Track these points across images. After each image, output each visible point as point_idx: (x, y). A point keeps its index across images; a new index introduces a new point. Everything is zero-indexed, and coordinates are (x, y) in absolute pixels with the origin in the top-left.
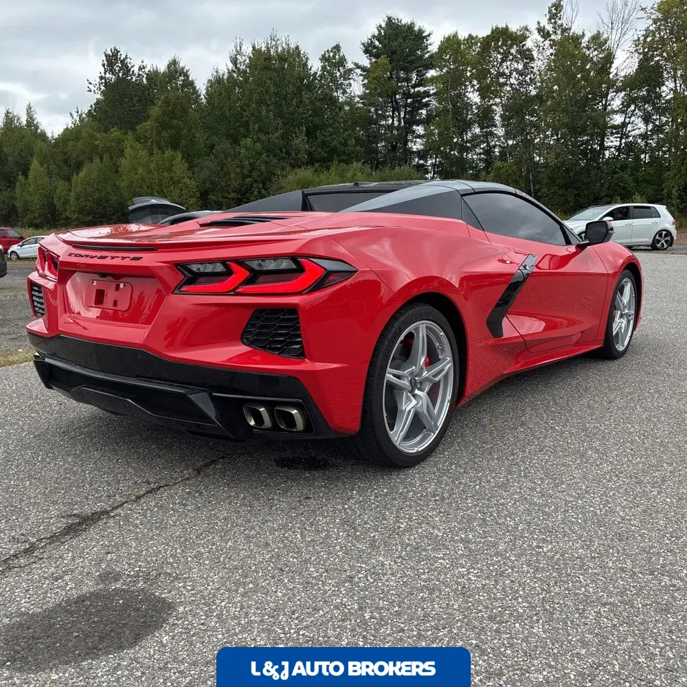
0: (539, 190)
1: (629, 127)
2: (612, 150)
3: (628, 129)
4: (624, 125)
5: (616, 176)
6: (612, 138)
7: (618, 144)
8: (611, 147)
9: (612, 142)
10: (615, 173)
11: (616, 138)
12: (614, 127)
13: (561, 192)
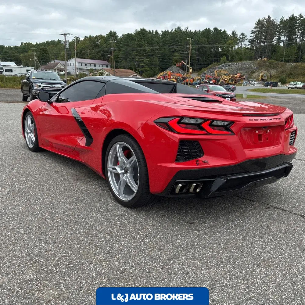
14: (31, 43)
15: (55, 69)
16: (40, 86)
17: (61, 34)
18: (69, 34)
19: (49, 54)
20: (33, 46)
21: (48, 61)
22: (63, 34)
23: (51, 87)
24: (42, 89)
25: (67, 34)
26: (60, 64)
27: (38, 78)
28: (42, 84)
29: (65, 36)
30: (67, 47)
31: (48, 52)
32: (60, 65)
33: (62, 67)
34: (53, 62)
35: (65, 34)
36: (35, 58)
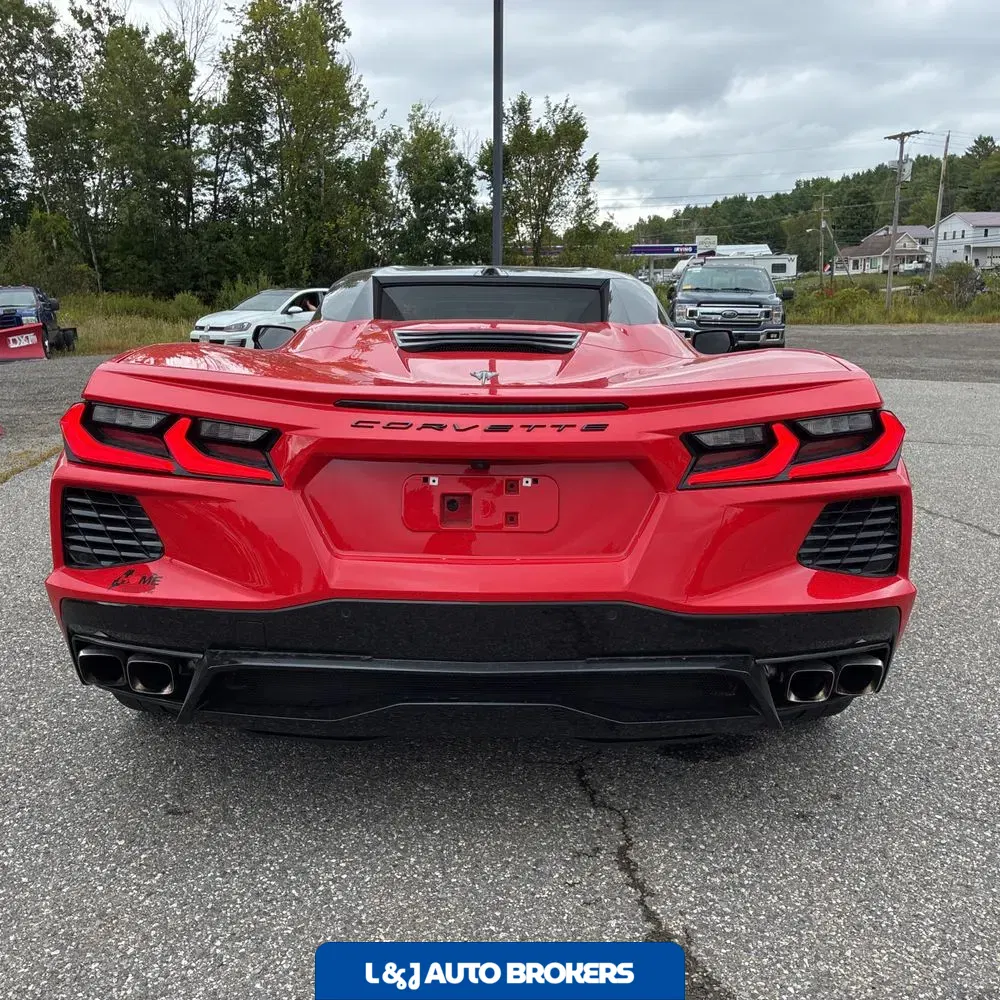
0: (107, 259)
1: (227, 176)
2: (207, 206)
3: (225, 179)
4: (219, 172)
5: (222, 245)
6: (203, 190)
7: (212, 198)
8: (206, 203)
9: (204, 195)
10: (219, 239)
11: (209, 189)
12: (205, 173)
13: (142, 264)
14: (827, 180)
15: (884, 257)
16: (692, 313)
17: (890, 138)
18: (917, 132)
19: (873, 207)
20: (833, 186)
21: (868, 231)
22: (895, 137)
23: (725, 316)
24: (698, 321)
25: (909, 134)
26: (907, 238)
27: (697, 290)
28: (699, 306)
29: (902, 143)
30: (907, 176)
31: (872, 201)
32: (906, 240)
33: (909, 246)
34: (882, 233)
35: (902, 137)
36: (823, 224)
